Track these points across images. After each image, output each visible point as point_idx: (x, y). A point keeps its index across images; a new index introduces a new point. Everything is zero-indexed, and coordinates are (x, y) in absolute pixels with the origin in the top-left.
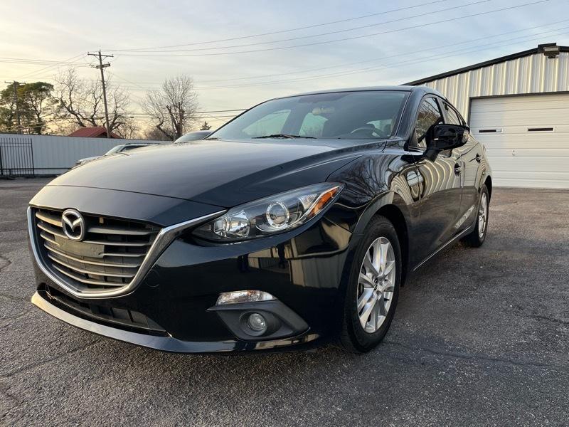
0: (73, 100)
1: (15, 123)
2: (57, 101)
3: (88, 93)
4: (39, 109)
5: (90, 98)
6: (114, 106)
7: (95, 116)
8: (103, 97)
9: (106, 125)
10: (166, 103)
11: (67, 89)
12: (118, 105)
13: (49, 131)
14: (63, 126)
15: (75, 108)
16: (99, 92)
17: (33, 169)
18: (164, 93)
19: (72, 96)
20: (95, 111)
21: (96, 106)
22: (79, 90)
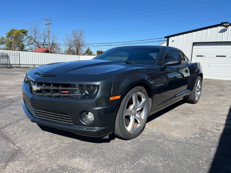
0: (36, 37)
2: (30, 37)
3: (42, 34)
4: (22, 40)
5: (43, 36)
6: (52, 40)
7: (45, 44)
8: (48, 36)
10: (73, 39)
11: (34, 32)
13: (26, 49)
14: (32, 47)
17: (20, 64)
18: (72, 36)
19: (36, 35)
20: (45, 42)
21: (45, 40)
22: (39, 33)
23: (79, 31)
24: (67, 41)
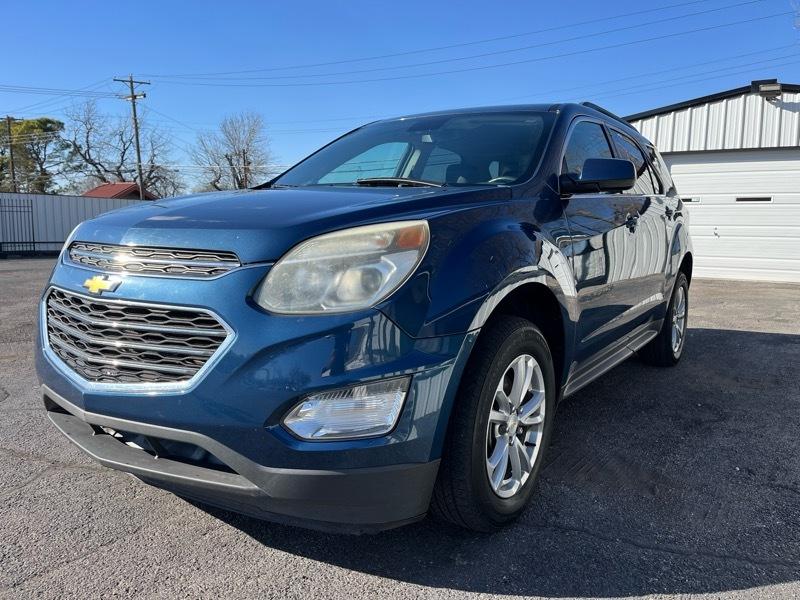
0: (92, 143)
1: (7, 176)
2: (68, 146)
3: (114, 134)
4: (42, 156)
5: (116, 141)
6: (150, 153)
7: (123, 168)
8: (134, 140)
9: (138, 180)
10: (225, 150)
11: (83, 128)
12: (156, 152)
13: (56, 188)
14: (77, 180)
15: (93, 155)
16: (130, 133)
17: (34, 243)
18: (222, 136)
19: (91, 138)
20: (123, 161)
21: (124, 153)
22: (101, 131)
23: (246, 121)
24: (203, 156)
